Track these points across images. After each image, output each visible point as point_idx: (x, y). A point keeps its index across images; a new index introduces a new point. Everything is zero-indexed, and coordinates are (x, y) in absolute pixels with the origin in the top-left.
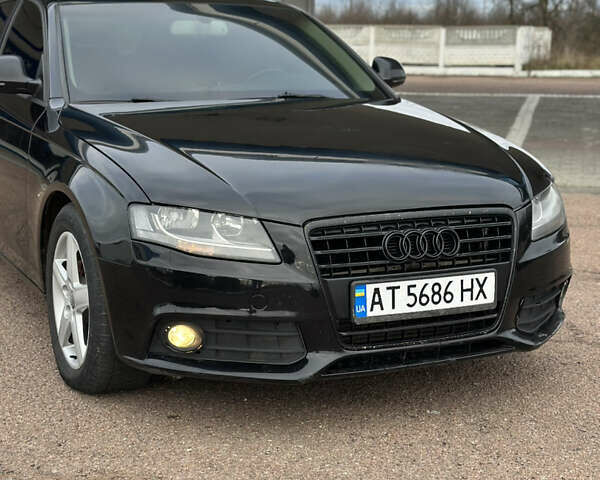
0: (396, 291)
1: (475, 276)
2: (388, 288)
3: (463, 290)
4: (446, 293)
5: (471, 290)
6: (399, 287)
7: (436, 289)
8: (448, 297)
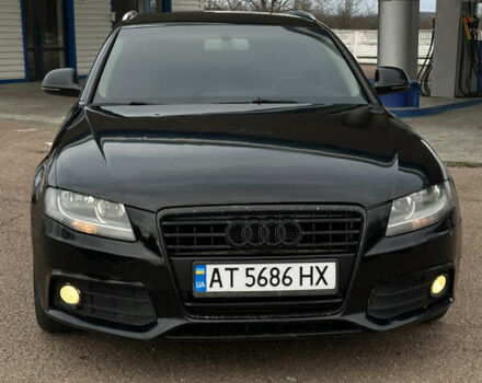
0: (234, 272)
1: (314, 265)
2: (227, 269)
3: (302, 276)
4: (285, 277)
5: (311, 276)
6: (237, 269)
7: (275, 273)
8: (287, 281)
